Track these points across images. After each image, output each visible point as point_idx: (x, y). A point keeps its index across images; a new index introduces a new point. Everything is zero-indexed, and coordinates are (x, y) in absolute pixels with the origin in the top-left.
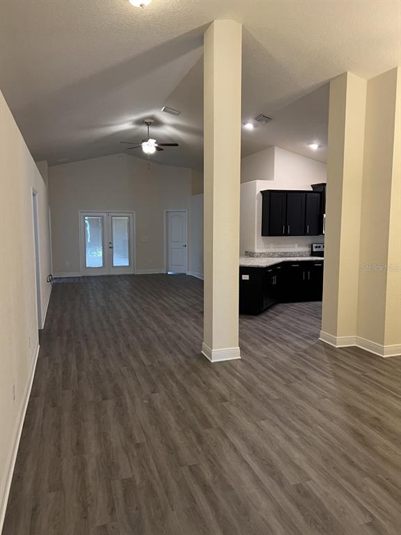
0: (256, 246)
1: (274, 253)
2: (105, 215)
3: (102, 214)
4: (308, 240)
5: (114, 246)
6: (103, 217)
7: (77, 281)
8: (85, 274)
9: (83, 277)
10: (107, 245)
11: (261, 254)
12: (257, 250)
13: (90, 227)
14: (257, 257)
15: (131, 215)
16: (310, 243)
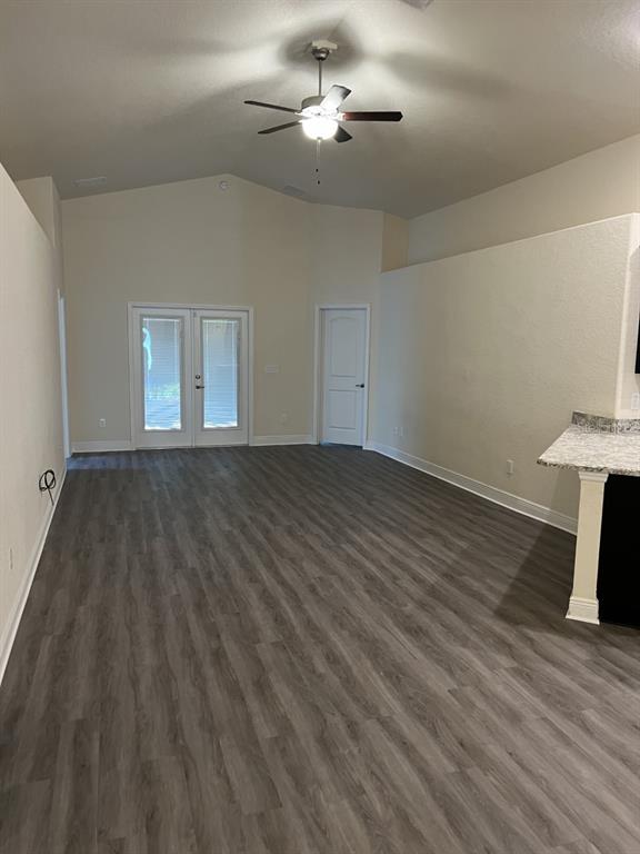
0: (619, 403)
2: (187, 314)
3: (179, 312)
5: (206, 384)
6: (182, 318)
7: (123, 461)
8: (141, 446)
9: (138, 452)
10: (190, 381)
13: (152, 340)
15: (243, 315)
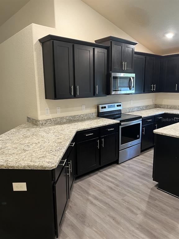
0: (39, 112)
1: (62, 118)
4: (94, 101)
11: (46, 121)
12: (41, 117)
14: (42, 124)
16: (96, 104)
